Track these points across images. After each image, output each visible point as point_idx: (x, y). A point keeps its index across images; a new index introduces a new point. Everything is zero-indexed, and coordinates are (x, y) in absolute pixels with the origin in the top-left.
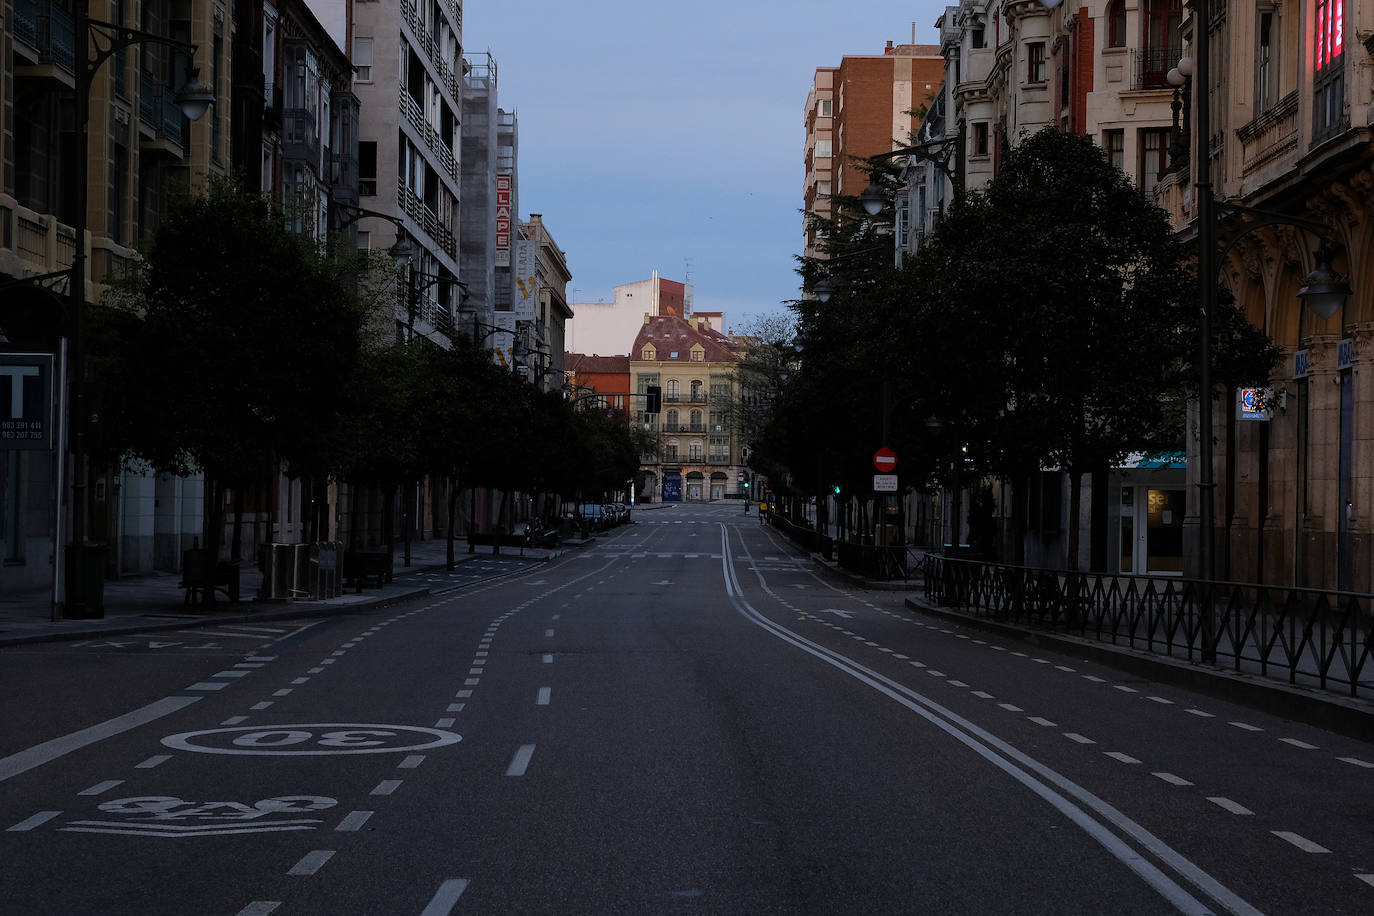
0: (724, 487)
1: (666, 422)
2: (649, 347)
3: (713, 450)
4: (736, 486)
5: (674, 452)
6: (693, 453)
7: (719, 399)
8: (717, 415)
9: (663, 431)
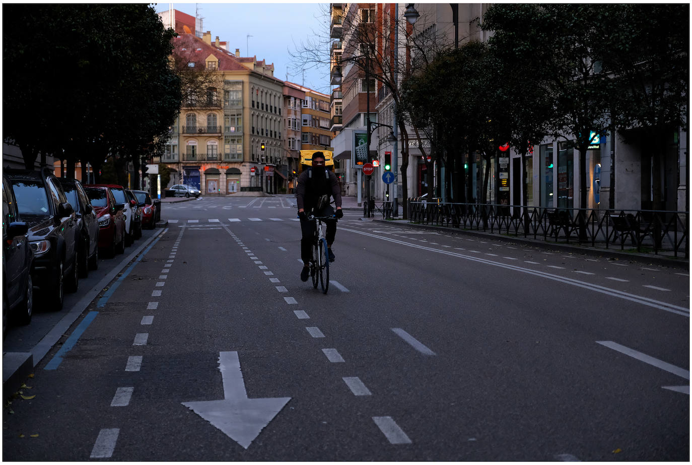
0: (238, 181)
1: (185, 125)
3: (227, 148)
4: (248, 180)
5: (193, 151)
6: (210, 152)
7: (232, 103)
8: (230, 117)
9: (183, 133)
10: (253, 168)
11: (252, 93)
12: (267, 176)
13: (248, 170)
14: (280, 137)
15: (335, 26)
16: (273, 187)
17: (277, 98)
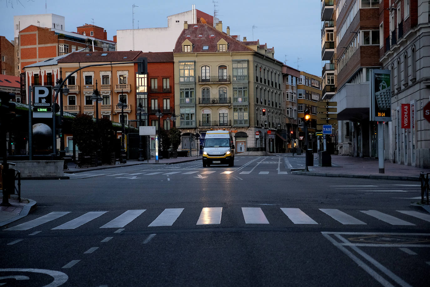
0: (245, 142)
1: (201, 97)
2: (186, 42)
3: (236, 116)
4: (254, 142)
5: (208, 118)
6: (222, 120)
7: (239, 78)
8: (238, 90)
9: (199, 103)
10: (257, 132)
11: (256, 70)
12: (270, 139)
13: (254, 134)
14: (280, 107)
15: (326, 7)
16: (275, 147)
17: (277, 75)
